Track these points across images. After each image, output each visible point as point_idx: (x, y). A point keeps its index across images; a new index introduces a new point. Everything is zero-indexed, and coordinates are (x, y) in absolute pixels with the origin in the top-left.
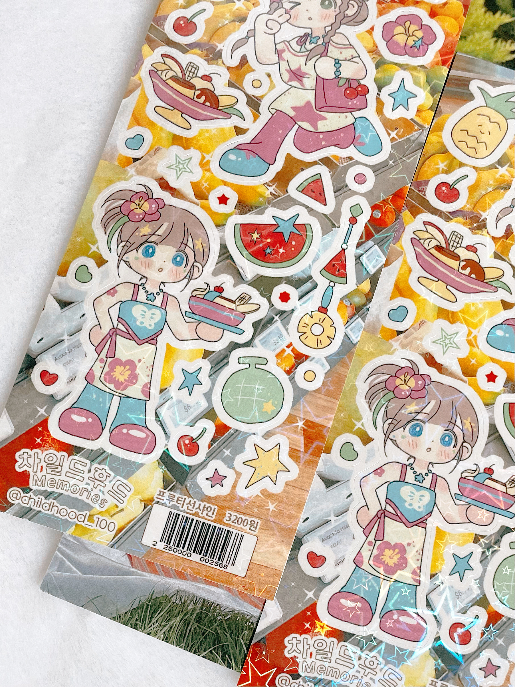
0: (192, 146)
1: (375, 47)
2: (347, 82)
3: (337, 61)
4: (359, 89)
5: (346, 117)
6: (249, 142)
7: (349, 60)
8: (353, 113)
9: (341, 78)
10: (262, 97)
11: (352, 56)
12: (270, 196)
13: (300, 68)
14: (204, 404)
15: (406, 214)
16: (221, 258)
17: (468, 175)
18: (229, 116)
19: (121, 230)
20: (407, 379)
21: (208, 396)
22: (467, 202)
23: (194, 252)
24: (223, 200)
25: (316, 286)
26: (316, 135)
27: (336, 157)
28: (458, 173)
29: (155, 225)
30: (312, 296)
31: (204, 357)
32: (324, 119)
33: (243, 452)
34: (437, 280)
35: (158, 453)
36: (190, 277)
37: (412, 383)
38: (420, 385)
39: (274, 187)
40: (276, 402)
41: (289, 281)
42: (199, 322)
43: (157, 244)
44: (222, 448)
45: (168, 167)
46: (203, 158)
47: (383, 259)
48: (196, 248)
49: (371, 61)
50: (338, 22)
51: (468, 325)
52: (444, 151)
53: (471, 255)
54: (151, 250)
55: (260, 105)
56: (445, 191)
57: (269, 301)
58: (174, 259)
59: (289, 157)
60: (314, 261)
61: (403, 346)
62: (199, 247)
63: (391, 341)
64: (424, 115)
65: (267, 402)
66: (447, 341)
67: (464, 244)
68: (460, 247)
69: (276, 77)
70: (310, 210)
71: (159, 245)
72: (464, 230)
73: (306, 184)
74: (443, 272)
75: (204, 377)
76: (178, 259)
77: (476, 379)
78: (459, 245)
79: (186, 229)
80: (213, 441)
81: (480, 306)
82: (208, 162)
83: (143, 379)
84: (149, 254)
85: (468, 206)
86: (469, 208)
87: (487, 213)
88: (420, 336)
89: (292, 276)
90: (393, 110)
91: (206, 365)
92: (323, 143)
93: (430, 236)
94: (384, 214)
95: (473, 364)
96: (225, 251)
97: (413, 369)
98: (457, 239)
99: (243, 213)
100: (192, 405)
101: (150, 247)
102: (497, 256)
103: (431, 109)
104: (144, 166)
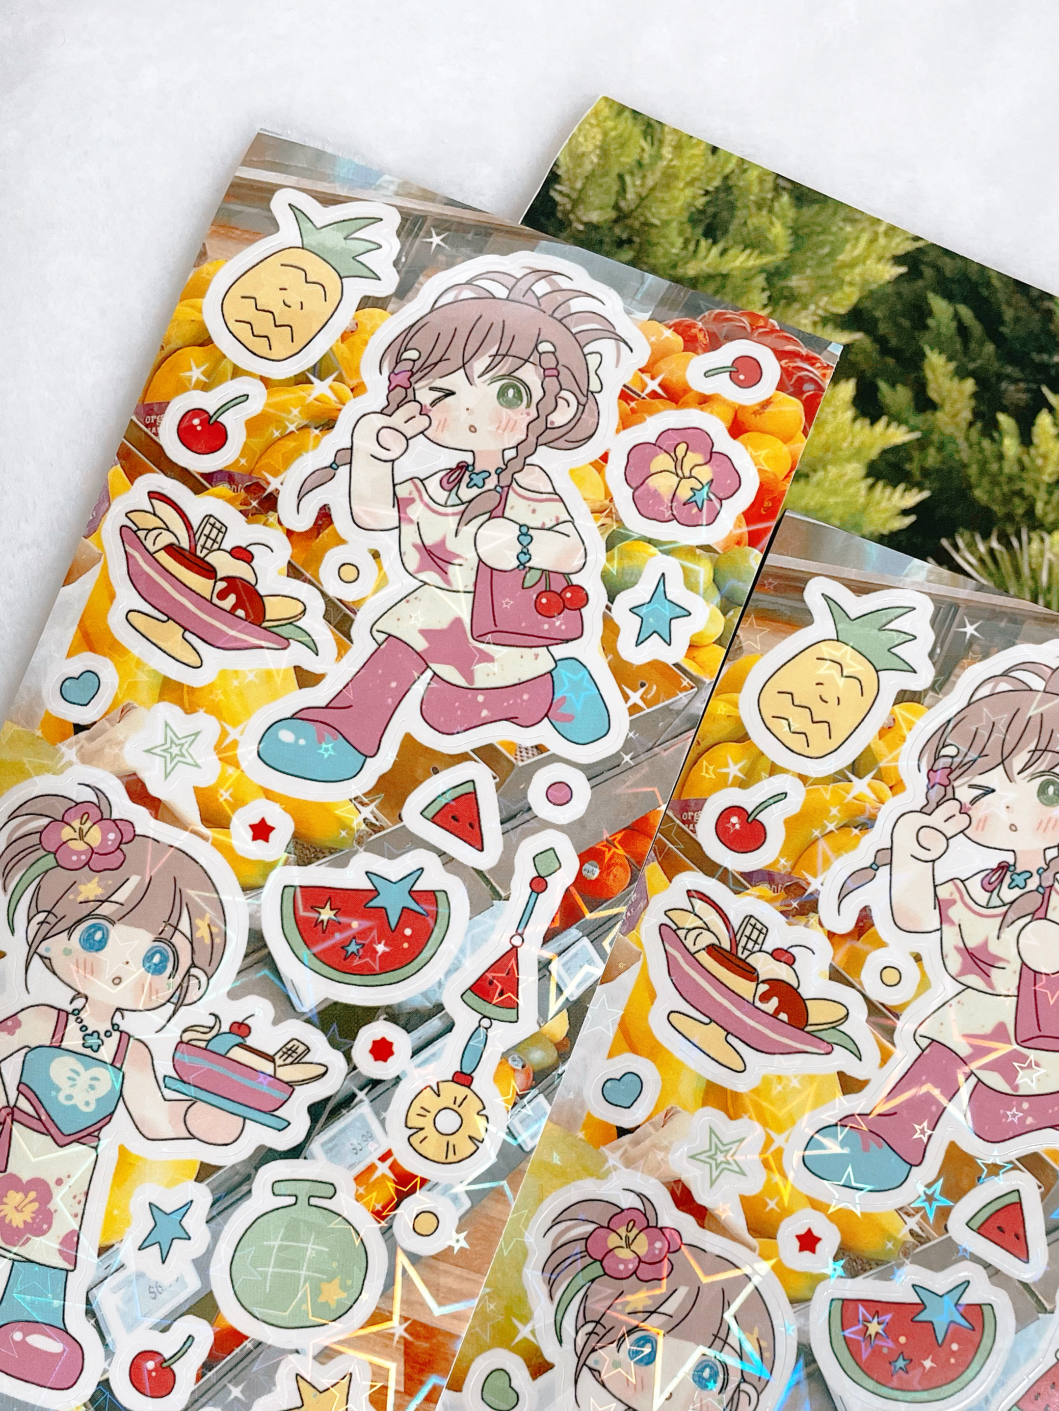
0: (201, 707)
1: (607, 502)
2: (544, 577)
3: (524, 530)
4: (569, 595)
5: (537, 656)
6: (324, 705)
7: (549, 529)
8: (550, 648)
9: (531, 568)
10: (360, 602)
11: (557, 518)
12: (363, 827)
13: (443, 542)
14: (193, 1284)
15: (652, 871)
16: (250, 959)
17: (786, 794)
18: (284, 643)
19: (38, 887)
20: (632, 1235)
21: (202, 1265)
22: (782, 853)
23: (191, 943)
24: (261, 831)
25: (450, 1028)
26: (470, 694)
27: (510, 745)
28: (766, 787)
29: (112, 879)
30: (442, 1049)
31: (199, 1179)
32: (489, 659)
33: (270, 1391)
34: (707, 1020)
35: (86, 1387)
36: (179, 1000)
37: (642, 1245)
38: (657, 1252)
39: (372, 807)
40: (349, 1282)
41: (393, 1015)
42: (194, 1101)
43: (113, 923)
44: (225, 1381)
45: (148, 751)
46: (224, 734)
47: (598, 970)
48: (197, 935)
49: (597, 533)
50: (532, 439)
51: (765, 1124)
52: (743, 738)
53: (781, 972)
54: (98, 936)
55: (353, 621)
56: (737, 826)
57: (349, 1058)
58: (148, 958)
59: (409, 742)
60: (448, 973)
61: (629, 1162)
62: (203, 933)
63: (604, 1149)
64: (701, 655)
65: (330, 1281)
66: (720, 1158)
67: (769, 946)
68: (760, 951)
69: (390, 558)
70: (447, 860)
71: (117, 925)
72: (769, 914)
73: (443, 801)
74: (721, 1005)
75: (195, 1222)
76: (157, 959)
77: (777, 1244)
78: (757, 947)
79: (178, 893)
80: (207, 1366)
81: (795, 1083)
82: (235, 744)
83: (64, 1222)
84: (94, 944)
85: (783, 861)
86: (784, 866)
87: (820, 879)
88: (666, 1143)
89: (399, 1005)
90: (637, 645)
91: (202, 1195)
92: (485, 713)
93: (699, 923)
94: (606, 869)
95: (772, 1209)
96: (261, 944)
97: (645, 1215)
98: (756, 933)
99: (303, 861)
100: (165, 1283)
101: (98, 928)
102: (836, 975)
103: (719, 642)
104: (94, 745)
